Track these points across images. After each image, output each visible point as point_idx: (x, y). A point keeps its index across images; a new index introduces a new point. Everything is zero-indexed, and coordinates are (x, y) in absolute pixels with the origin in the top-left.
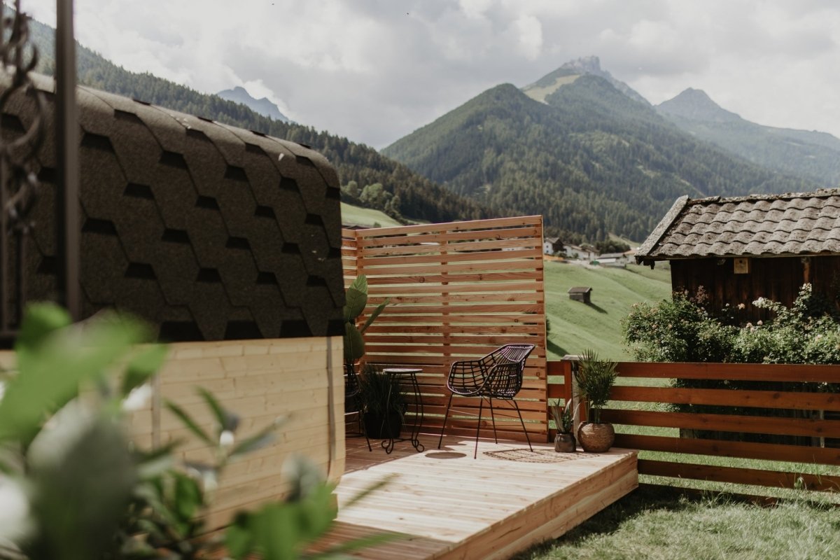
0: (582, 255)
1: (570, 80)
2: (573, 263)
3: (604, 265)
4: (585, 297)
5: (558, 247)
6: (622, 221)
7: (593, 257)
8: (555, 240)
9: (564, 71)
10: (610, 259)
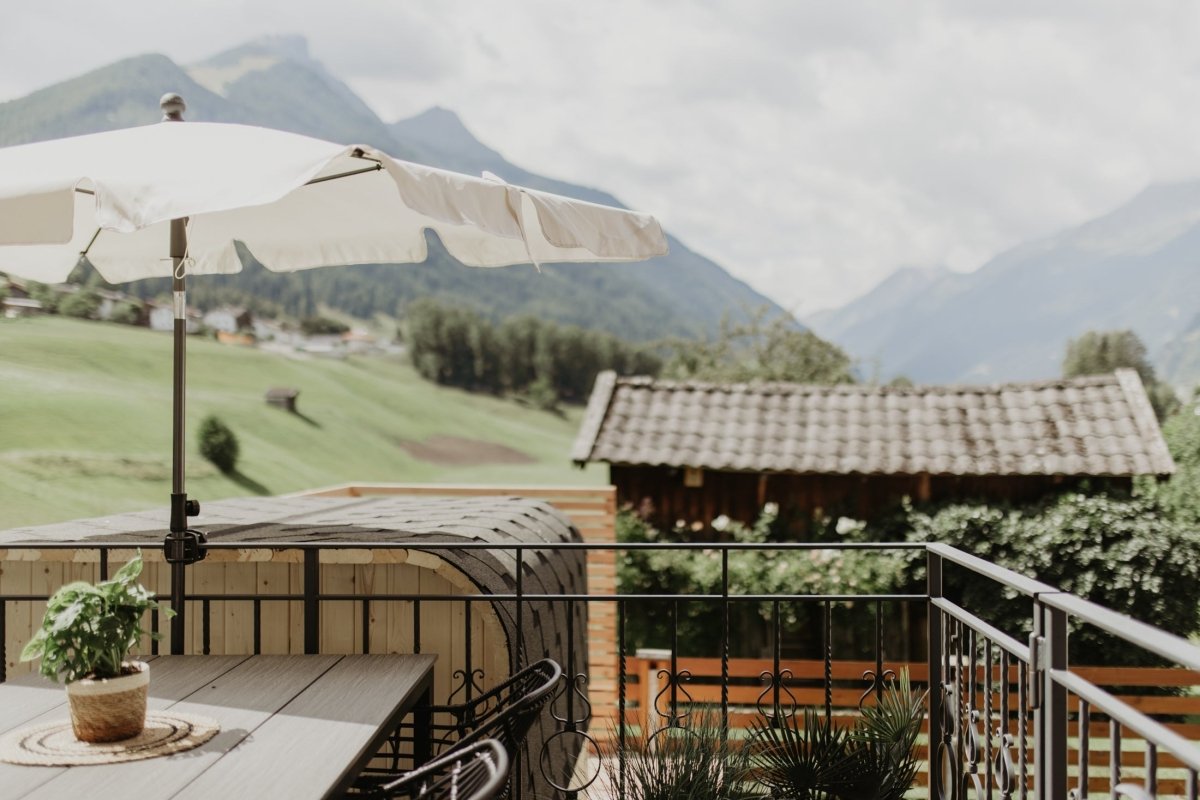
0: (281, 336)
1: (264, 64)
2: (267, 348)
3: (317, 355)
4: (290, 404)
5: (244, 321)
6: (338, 287)
7: (298, 339)
8: (240, 311)
9: (253, 49)
10: (323, 345)
